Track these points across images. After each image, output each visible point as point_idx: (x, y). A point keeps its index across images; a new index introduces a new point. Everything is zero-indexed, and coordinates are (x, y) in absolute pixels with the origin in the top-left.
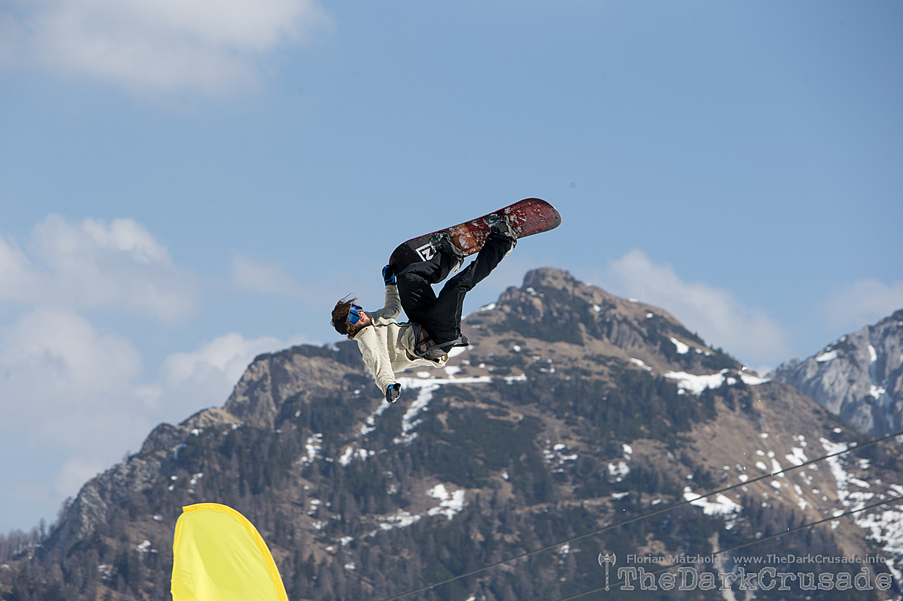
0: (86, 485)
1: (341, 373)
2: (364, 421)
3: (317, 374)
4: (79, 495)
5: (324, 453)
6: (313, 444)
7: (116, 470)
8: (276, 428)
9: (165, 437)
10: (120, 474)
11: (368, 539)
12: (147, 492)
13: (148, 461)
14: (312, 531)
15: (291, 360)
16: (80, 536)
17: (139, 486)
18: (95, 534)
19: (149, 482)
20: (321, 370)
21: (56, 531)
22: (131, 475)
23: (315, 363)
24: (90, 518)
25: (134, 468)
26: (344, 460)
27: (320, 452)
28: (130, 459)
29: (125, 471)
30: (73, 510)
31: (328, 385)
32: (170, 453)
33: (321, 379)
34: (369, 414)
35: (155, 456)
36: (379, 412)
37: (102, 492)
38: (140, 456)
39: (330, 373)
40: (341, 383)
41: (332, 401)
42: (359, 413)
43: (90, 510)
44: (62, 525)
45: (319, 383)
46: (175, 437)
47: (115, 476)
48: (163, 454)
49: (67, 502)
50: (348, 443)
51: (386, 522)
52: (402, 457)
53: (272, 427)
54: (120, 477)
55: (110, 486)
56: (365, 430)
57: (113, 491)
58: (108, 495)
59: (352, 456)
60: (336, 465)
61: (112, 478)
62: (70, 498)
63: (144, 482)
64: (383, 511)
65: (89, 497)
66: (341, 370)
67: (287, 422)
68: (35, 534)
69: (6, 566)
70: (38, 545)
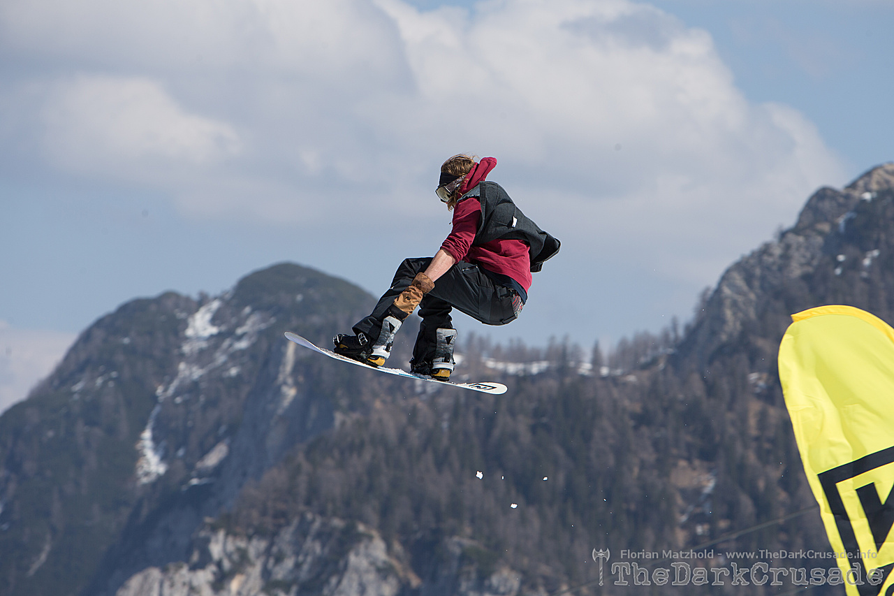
0: (728, 271)
4: (720, 284)
7: (766, 250)
9: (826, 205)
10: (771, 255)
12: (806, 278)
13: (807, 237)
16: (724, 337)
17: (796, 270)
18: (744, 334)
19: (808, 264)
21: (692, 331)
22: (786, 257)
24: (735, 314)
25: (788, 247)
28: (783, 235)
29: (777, 251)
30: (712, 303)
32: (835, 226)
35: (815, 230)
37: (749, 279)
38: (796, 230)
43: (735, 304)
44: (700, 324)
46: (840, 205)
47: (765, 258)
48: (826, 227)
49: (704, 294)
54: (771, 260)
55: (758, 272)
57: (763, 278)
58: (756, 284)
61: (760, 261)
62: (707, 289)
63: (802, 265)
65: (732, 286)
68: (666, 336)
69: (632, 378)
70: (670, 351)
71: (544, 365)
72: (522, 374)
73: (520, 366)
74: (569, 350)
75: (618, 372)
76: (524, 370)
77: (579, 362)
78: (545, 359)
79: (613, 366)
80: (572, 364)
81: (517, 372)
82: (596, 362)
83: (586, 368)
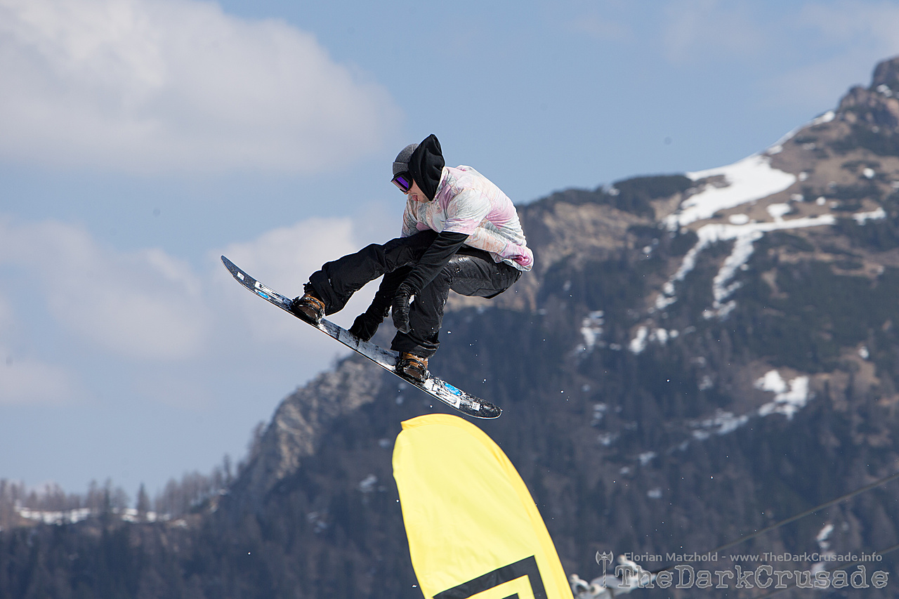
0: (282, 404)
1: (623, 225)
2: (659, 289)
3: (590, 229)
4: (275, 418)
5: (607, 337)
6: (592, 326)
7: (322, 380)
8: (539, 307)
10: (328, 385)
11: (676, 454)
12: (365, 408)
13: (366, 365)
14: (599, 447)
15: (552, 211)
16: (280, 475)
17: (355, 401)
18: (301, 471)
19: (368, 393)
20: (595, 223)
21: (246, 470)
22: (344, 387)
23: (586, 214)
24: (291, 449)
25: (346, 376)
26: (637, 345)
27: (600, 338)
28: (340, 363)
29: (335, 381)
30: (267, 439)
31: (606, 243)
33: (596, 235)
34: (666, 279)
36: (680, 275)
37: (305, 411)
38: (352, 359)
39: (607, 226)
40: (624, 239)
41: (613, 265)
42: (652, 280)
43: (291, 439)
44: (254, 461)
45: (594, 242)
47: (322, 388)
49: (258, 429)
50: (640, 321)
51: (701, 428)
52: (717, 336)
53: (533, 306)
54: (328, 390)
55: (315, 403)
56: (661, 302)
57: (320, 411)
58: (314, 416)
59: (646, 339)
60: (626, 353)
61: (317, 392)
62: (261, 424)
63: (361, 395)
64: (695, 413)
65: (288, 420)
66: (624, 221)
67: (553, 299)
68: (218, 476)
69: (181, 523)
70: (222, 492)
71: (84, 513)
72: (59, 523)
73: (59, 515)
74: (112, 496)
75: (167, 517)
76: (63, 519)
77: (123, 508)
78: (85, 507)
79: (160, 510)
80: (115, 510)
81: (55, 521)
82: (142, 507)
83: (131, 514)
